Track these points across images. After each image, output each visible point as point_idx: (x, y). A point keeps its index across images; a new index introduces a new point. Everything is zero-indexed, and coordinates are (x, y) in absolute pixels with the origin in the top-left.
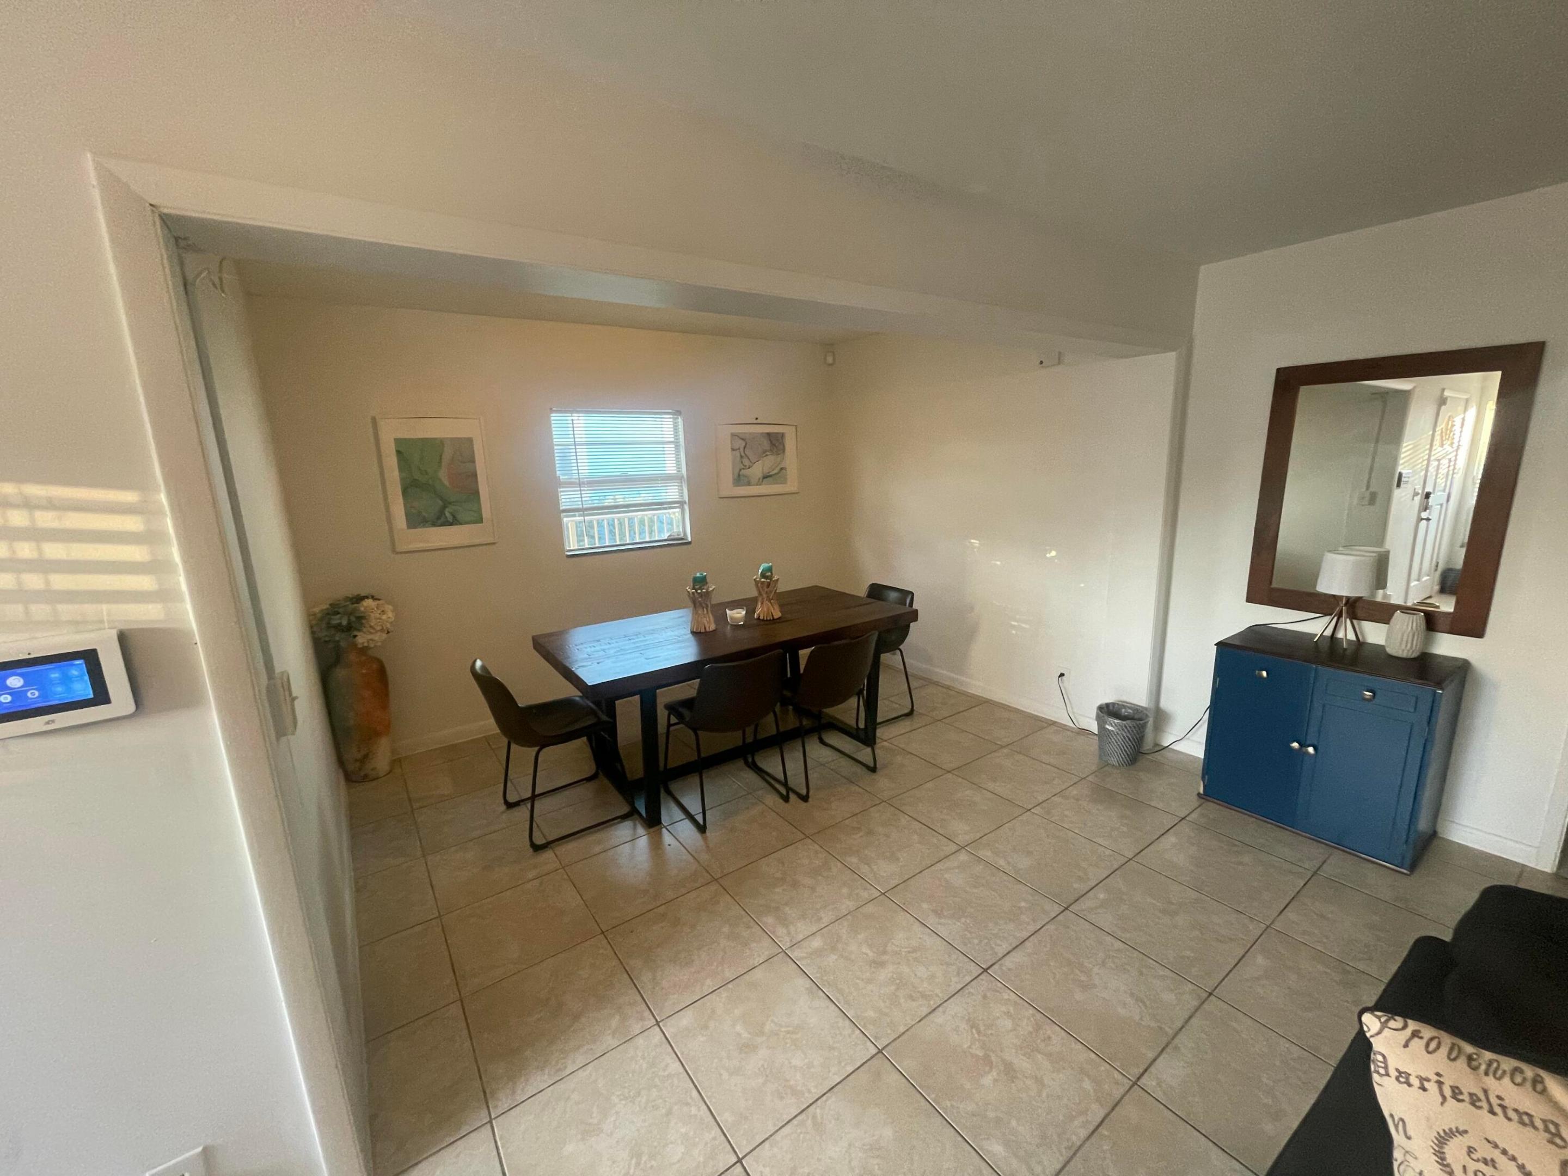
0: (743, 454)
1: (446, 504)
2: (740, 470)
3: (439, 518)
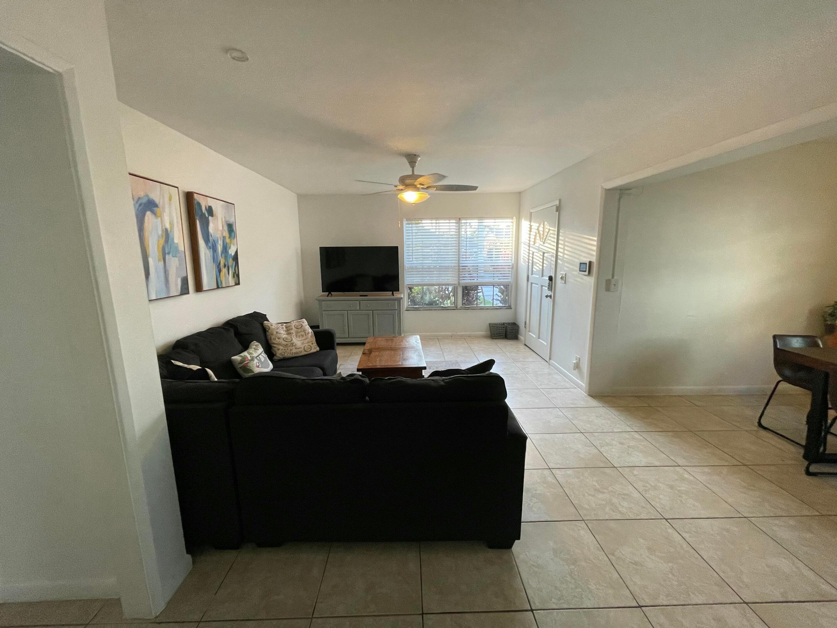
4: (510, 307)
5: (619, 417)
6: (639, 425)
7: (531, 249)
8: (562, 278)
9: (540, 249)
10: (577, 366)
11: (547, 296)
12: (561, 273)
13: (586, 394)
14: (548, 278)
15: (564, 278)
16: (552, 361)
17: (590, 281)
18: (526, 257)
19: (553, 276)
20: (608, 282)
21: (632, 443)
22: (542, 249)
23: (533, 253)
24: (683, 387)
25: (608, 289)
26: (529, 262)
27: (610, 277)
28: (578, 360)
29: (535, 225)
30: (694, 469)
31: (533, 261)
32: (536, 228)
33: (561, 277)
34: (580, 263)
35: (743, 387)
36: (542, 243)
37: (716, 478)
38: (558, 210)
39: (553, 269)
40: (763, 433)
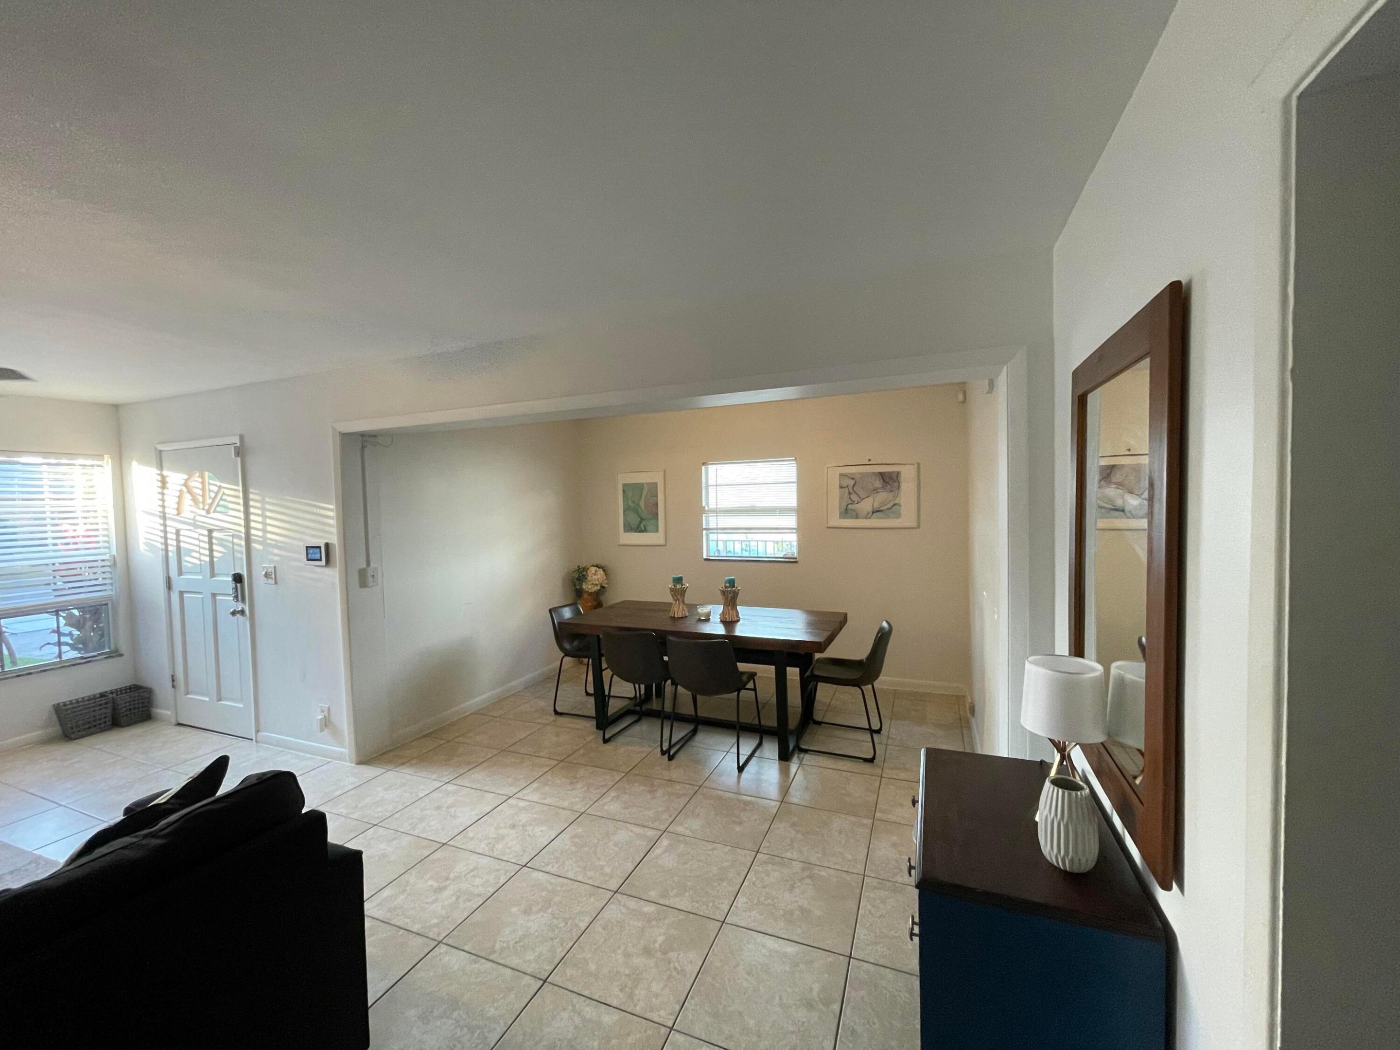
0: (851, 491)
1: (642, 520)
2: (848, 505)
3: (638, 527)
4: (115, 654)
5: (416, 774)
6: (447, 773)
7: (168, 523)
8: (267, 575)
9: (198, 523)
10: (326, 723)
11: (234, 613)
12: (264, 567)
13: (353, 765)
14: (230, 579)
15: (273, 575)
16: (262, 734)
17: (332, 576)
18: (157, 542)
19: (245, 573)
20: (362, 573)
21: (450, 800)
22: (200, 522)
23: (178, 533)
24: (475, 700)
25: (363, 584)
26: (167, 551)
27: (364, 566)
28: (326, 713)
29: (176, 479)
30: (525, 792)
31: (179, 548)
32: (183, 482)
33: (264, 573)
34: (307, 547)
35: (529, 676)
36: (204, 513)
37: (547, 789)
38: (240, 454)
39: (242, 559)
40: (562, 720)
